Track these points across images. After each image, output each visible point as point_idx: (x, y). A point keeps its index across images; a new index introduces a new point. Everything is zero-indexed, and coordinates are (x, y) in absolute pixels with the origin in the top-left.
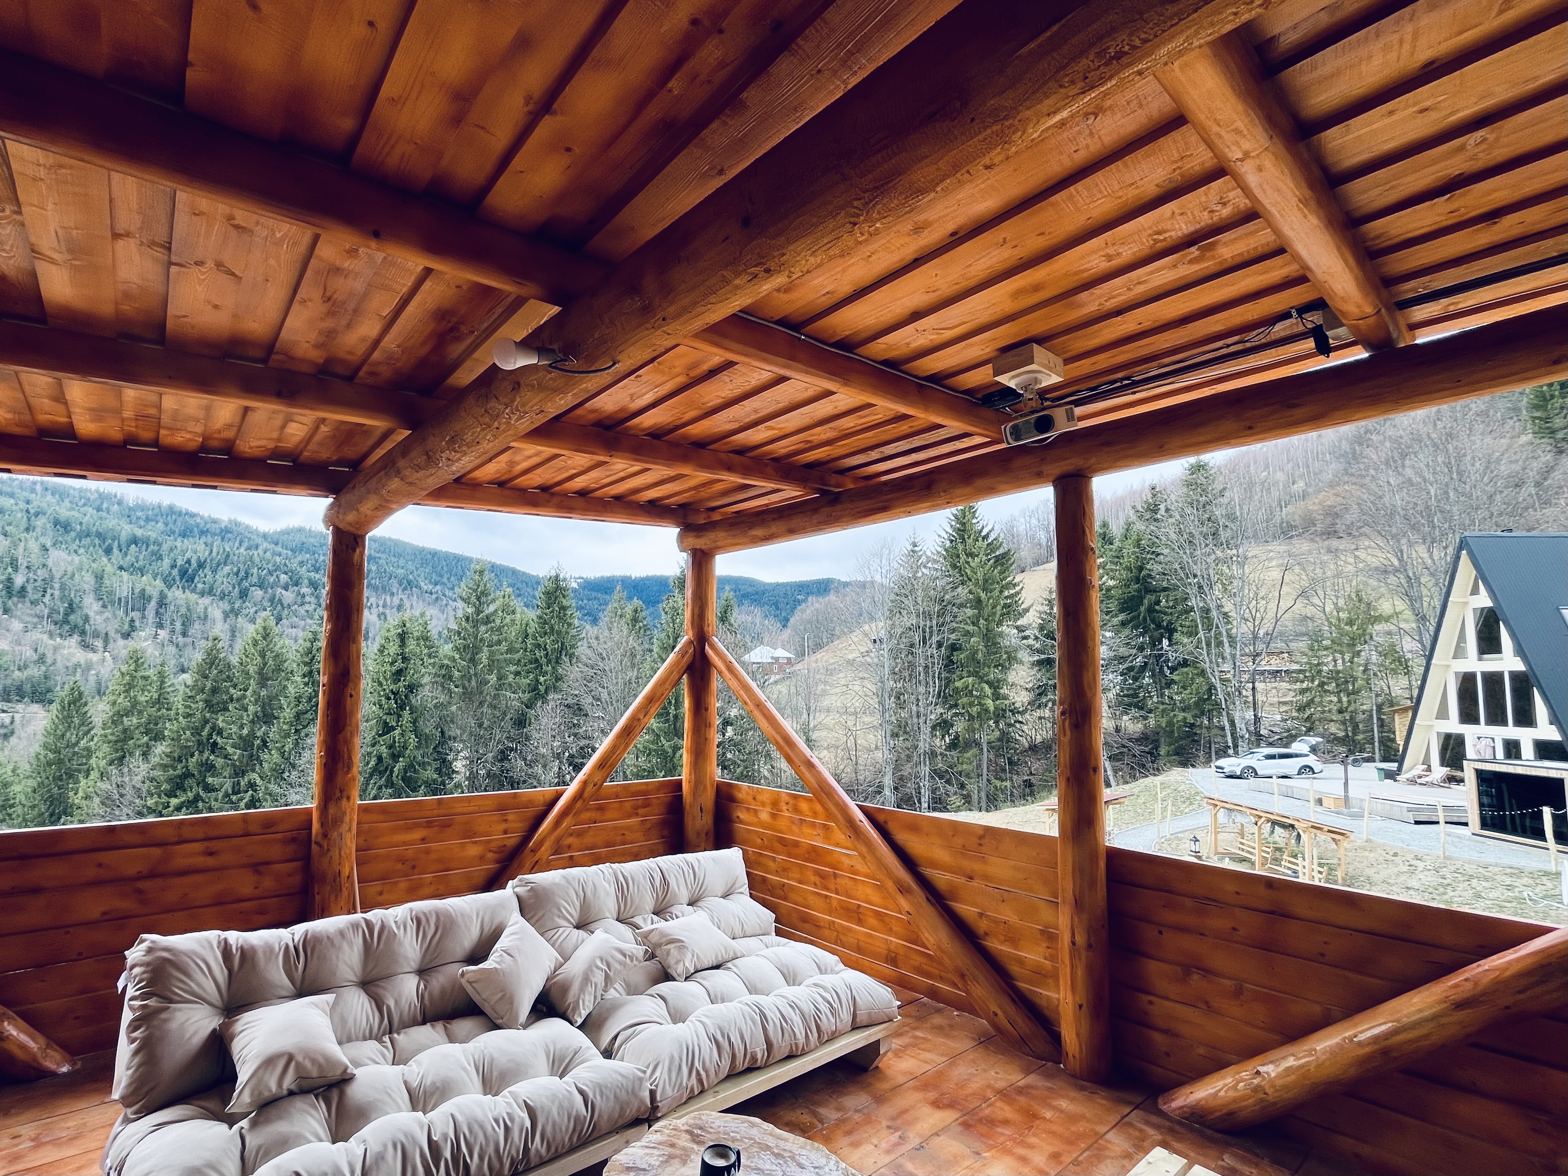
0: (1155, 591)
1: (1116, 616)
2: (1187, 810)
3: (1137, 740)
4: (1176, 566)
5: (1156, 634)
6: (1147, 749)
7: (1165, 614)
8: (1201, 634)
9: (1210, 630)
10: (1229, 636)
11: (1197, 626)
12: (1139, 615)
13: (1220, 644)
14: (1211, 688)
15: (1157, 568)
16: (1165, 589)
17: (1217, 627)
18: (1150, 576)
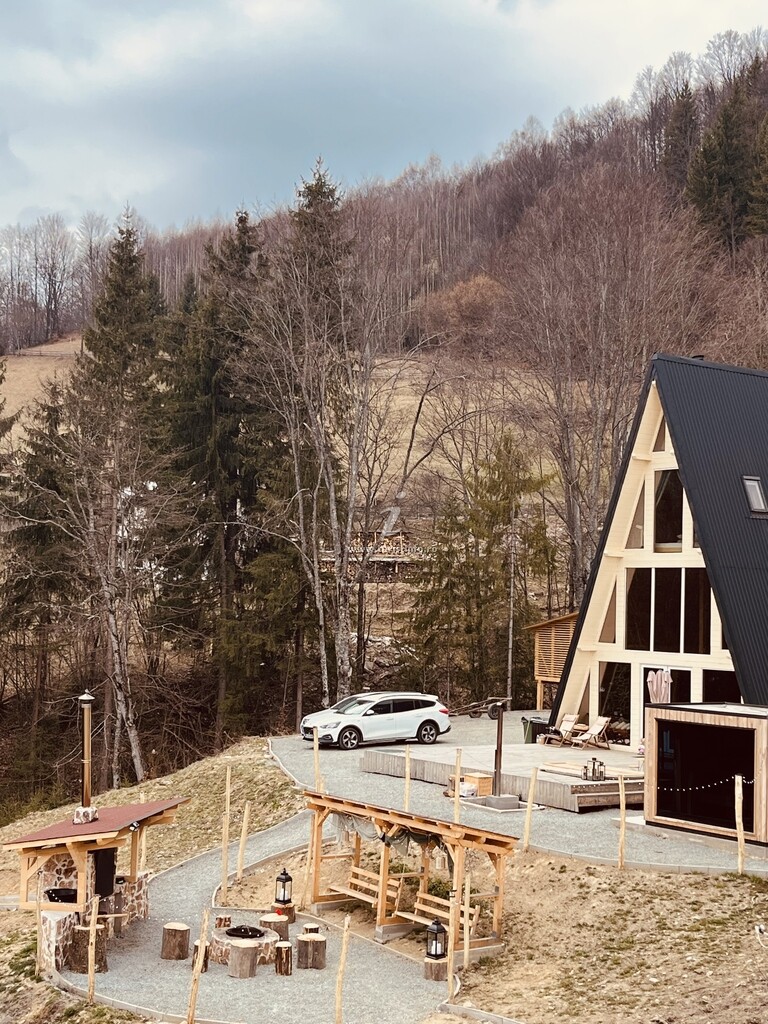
0: (233, 411)
1: (166, 450)
2: (269, 820)
3: (183, 686)
4: (271, 368)
5: (229, 490)
6: (198, 703)
7: (247, 453)
8: (298, 495)
9: (312, 488)
10: (338, 501)
11: (292, 480)
12: (203, 455)
13: (324, 513)
14: (307, 590)
15: (242, 367)
16: (249, 409)
17: (323, 483)
18: (227, 380)
